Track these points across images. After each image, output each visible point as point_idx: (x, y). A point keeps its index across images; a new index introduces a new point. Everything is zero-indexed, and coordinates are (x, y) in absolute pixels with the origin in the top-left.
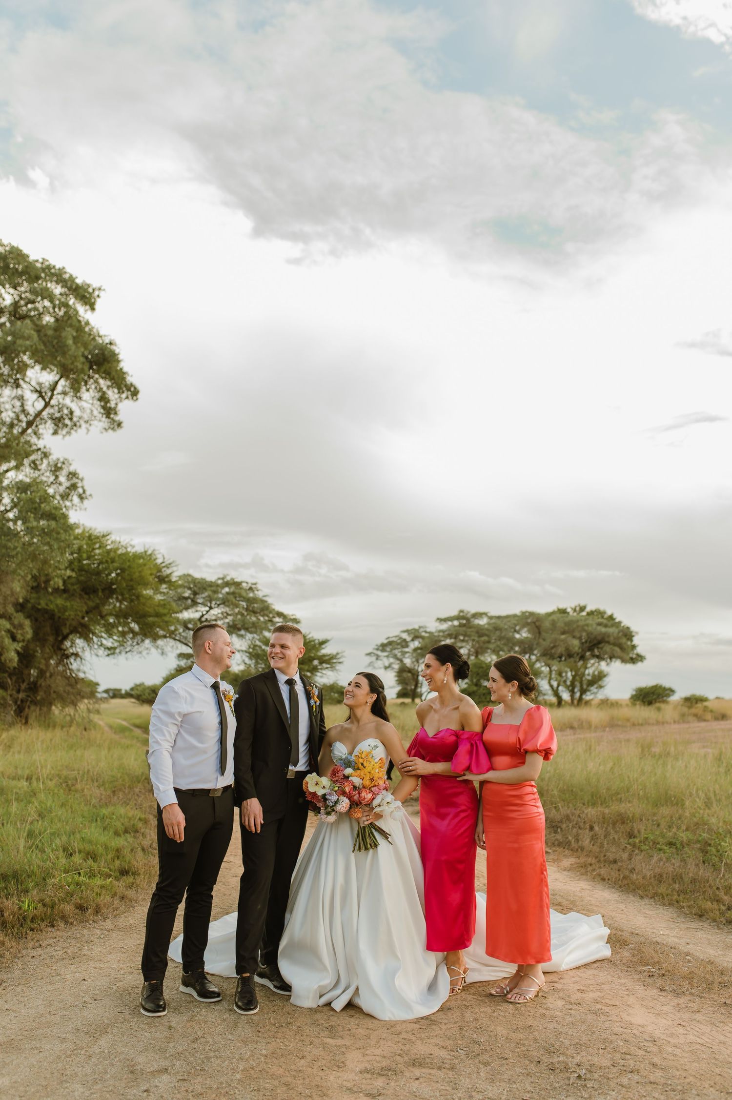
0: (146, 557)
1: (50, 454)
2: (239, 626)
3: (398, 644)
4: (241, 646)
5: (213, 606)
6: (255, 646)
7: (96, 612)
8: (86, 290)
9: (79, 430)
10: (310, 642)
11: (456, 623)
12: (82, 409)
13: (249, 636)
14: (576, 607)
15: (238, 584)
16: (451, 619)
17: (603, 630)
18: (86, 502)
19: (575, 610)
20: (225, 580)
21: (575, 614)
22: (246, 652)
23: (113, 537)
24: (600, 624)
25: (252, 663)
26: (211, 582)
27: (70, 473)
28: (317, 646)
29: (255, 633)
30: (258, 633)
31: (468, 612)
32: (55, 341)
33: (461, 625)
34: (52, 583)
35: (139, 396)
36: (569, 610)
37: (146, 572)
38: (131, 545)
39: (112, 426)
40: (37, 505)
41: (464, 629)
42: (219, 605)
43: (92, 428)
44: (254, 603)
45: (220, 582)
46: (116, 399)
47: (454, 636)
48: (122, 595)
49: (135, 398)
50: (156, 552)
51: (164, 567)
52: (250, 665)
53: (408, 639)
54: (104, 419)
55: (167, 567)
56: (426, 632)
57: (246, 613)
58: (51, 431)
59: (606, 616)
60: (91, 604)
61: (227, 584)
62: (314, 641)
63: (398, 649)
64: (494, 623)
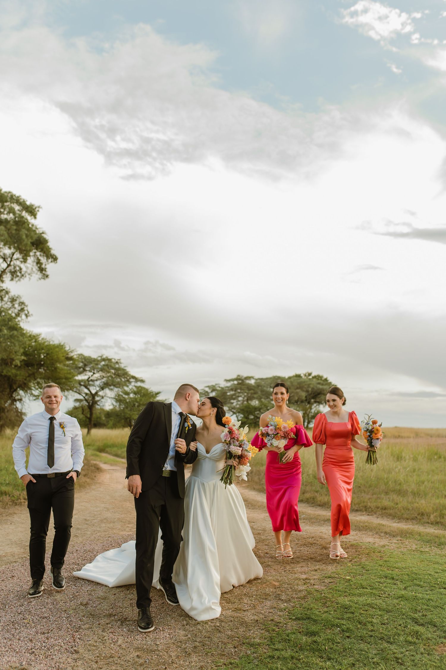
0: (60, 347)
1: (9, 292)
2: (110, 384)
3: (203, 394)
4: (111, 395)
5: (95, 372)
6: (119, 395)
7: (33, 376)
8: (32, 208)
9: (25, 279)
10: (150, 393)
11: (236, 382)
12: (27, 268)
13: (116, 389)
14: (306, 373)
15: (110, 360)
16: (233, 380)
17: (321, 387)
18: (29, 318)
19: (305, 375)
20: (103, 358)
21: (305, 378)
22: (114, 398)
23: (43, 336)
24: (319, 384)
25: (117, 405)
26: (94, 359)
27: (20, 302)
28: (154, 395)
29: (119, 387)
30: (121, 387)
31: (242, 376)
32: (16, 237)
33: (238, 384)
34: (14, 363)
35: (58, 261)
36: (302, 375)
37: (61, 355)
38: (52, 340)
39: (43, 277)
40: (6, 323)
41: (240, 386)
42: (98, 372)
43: (32, 278)
44: (119, 371)
45: (99, 358)
46: (45, 262)
47: (234, 390)
48: (47, 367)
49: (55, 262)
50: (65, 344)
51: (70, 352)
52: (116, 406)
53: (209, 391)
54: (39, 273)
55: (71, 352)
56: (219, 387)
57: (114, 376)
58: (10, 279)
59: (323, 379)
60: (30, 372)
61: (104, 360)
62: (152, 392)
63: (203, 397)
64: (259, 383)
